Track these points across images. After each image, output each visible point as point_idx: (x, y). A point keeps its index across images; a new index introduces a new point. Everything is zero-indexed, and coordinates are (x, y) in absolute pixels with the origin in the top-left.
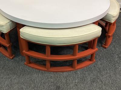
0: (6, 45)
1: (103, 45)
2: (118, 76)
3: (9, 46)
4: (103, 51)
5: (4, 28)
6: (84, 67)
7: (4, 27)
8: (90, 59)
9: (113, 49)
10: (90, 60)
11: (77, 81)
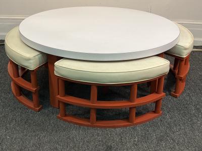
0: (31, 88)
1: (172, 93)
2: (197, 133)
3: (36, 90)
4: (172, 101)
5: (31, 63)
6: (146, 121)
7: (32, 61)
8: (154, 110)
9: (187, 98)
10: (154, 112)
11: (136, 140)
